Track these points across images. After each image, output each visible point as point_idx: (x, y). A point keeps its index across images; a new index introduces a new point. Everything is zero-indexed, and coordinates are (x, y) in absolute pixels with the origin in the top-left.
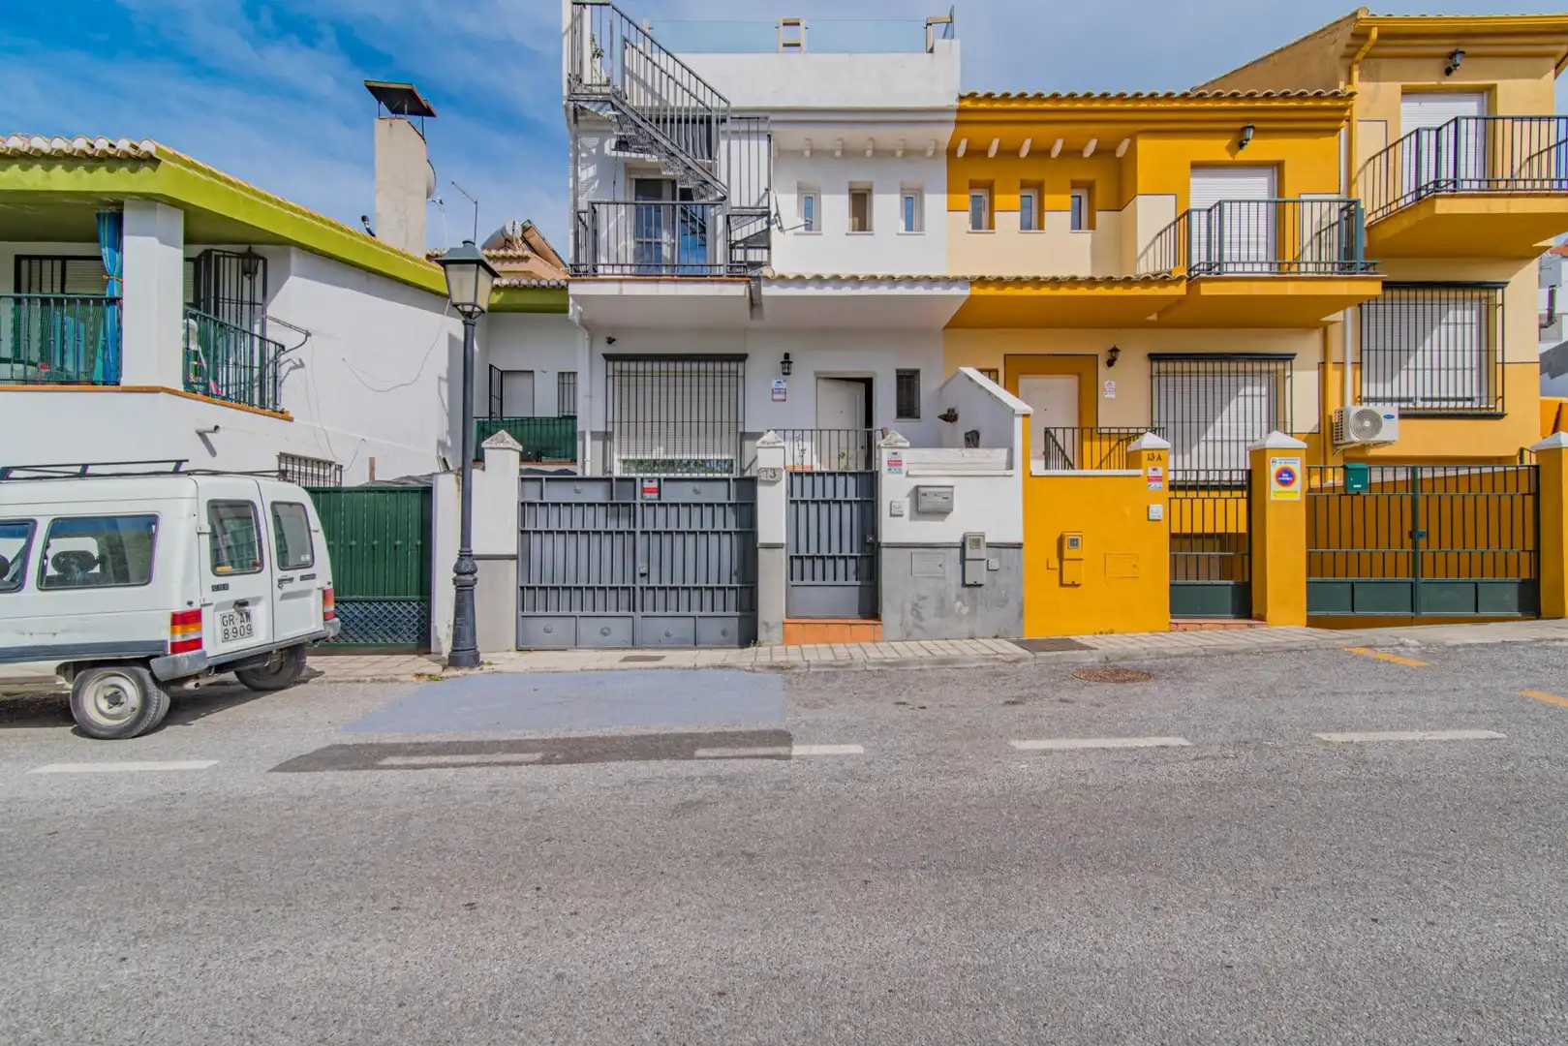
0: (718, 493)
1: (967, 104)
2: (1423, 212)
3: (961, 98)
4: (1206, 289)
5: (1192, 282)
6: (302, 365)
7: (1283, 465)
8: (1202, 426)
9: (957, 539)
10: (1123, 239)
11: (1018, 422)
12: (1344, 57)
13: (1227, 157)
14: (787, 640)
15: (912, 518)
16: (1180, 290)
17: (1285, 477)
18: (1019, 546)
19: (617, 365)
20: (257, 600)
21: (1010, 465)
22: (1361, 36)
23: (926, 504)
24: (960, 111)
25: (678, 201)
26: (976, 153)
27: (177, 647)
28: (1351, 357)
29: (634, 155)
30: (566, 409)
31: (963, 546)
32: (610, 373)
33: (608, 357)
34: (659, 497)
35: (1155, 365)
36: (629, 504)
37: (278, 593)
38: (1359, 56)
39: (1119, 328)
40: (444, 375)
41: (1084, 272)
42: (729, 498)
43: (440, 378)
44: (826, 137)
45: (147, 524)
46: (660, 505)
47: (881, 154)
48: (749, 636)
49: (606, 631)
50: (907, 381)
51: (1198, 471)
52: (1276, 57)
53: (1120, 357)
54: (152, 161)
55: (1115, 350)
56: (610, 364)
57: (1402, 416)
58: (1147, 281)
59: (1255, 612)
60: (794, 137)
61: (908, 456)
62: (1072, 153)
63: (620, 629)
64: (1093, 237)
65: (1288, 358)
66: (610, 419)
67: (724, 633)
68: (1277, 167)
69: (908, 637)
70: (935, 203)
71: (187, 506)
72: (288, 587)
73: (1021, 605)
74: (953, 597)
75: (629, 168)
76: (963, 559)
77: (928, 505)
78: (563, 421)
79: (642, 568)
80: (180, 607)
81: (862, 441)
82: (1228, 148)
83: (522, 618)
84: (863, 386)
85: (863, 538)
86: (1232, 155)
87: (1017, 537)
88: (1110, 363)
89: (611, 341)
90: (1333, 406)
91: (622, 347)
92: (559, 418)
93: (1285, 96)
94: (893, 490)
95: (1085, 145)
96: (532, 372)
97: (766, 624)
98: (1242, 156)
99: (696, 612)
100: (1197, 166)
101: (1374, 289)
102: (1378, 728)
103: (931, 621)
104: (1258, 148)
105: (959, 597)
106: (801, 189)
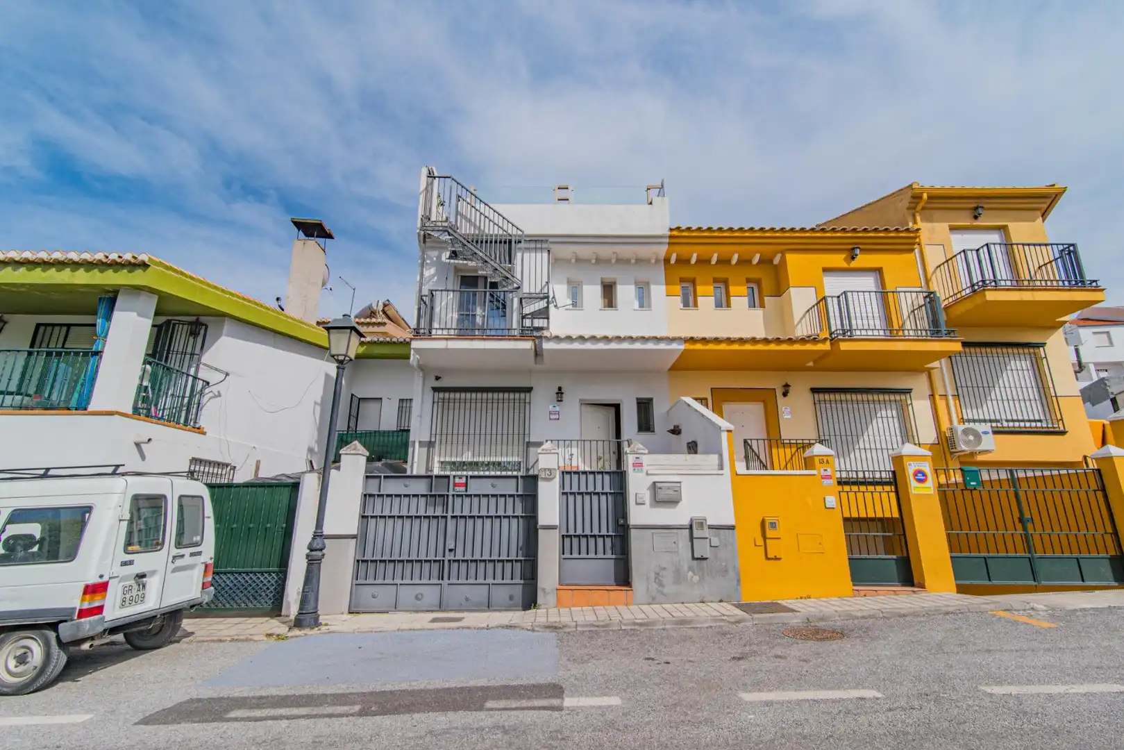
0: (509, 487)
1: (675, 233)
2: (978, 300)
3: (671, 230)
4: (844, 346)
5: (834, 341)
6: (219, 395)
7: (917, 468)
8: (855, 438)
9: (686, 522)
10: (784, 315)
11: (724, 436)
12: (908, 208)
13: (845, 265)
14: (559, 603)
15: (652, 506)
16: (827, 346)
17: (920, 476)
18: (732, 528)
19: (441, 395)
20: (153, 573)
21: (721, 467)
22: (917, 197)
23: (661, 495)
24: (670, 237)
25: (488, 289)
26: (683, 261)
27: (83, 613)
28: (950, 392)
29: (461, 262)
30: (403, 425)
31: (691, 527)
32: (436, 400)
33: (435, 389)
34: (466, 491)
35: (816, 396)
36: (443, 496)
37: (171, 566)
38: (919, 207)
39: (788, 371)
40: (319, 401)
41: (761, 335)
42: (517, 491)
43: (316, 403)
44: (585, 251)
45: (83, 512)
46: (467, 496)
47: (622, 261)
48: (530, 602)
49: (420, 596)
50: (644, 407)
51: (857, 472)
52: (867, 209)
53: (791, 390)
54: (144, 266)
55: (787, 386)
56: (436, 394)
57: (995, 433)
58: (803, 341)
59: (916, 581)
60: (565, 251)
61: (647, 459)
62: (744, 262)
63: (430, 594)
64: (764, 313)
65: (908, 391)
66: (434, 432)
67: (511, 598)
68: (879, 271)
69: (653, 601)
70: (658, 291)
71: (115, 499)
72: (179, 562)
73: (738, 574)
74: (686, 568)
75: (457, 269)
76: (692, 538)
77: (664, 497)
78: (400, 433)
79: (450, 544)
80: (93, 579)
81: (614, 448)
82: (845, 259)
83: (357, 584)
84: (613, 410)
85: (617, 522)
86: (849, 264)
87: (731, 521)
88: (785, 394)
89: (437, 378)
90: (945, 426)
91: (446, 382)
92: (397, 431)
93: (876, 230)
94: (637, 485)
95: (753, 257)
96: (381, 399)
97: (544, 590)
98: (854, 264)
99: (490, 580)
100: (826, 270)
101: (957, 347)
102: (1029, 682)
103: (670, 588)
104: (863, 260)
105: (690, 569)
106: (569, 282)
